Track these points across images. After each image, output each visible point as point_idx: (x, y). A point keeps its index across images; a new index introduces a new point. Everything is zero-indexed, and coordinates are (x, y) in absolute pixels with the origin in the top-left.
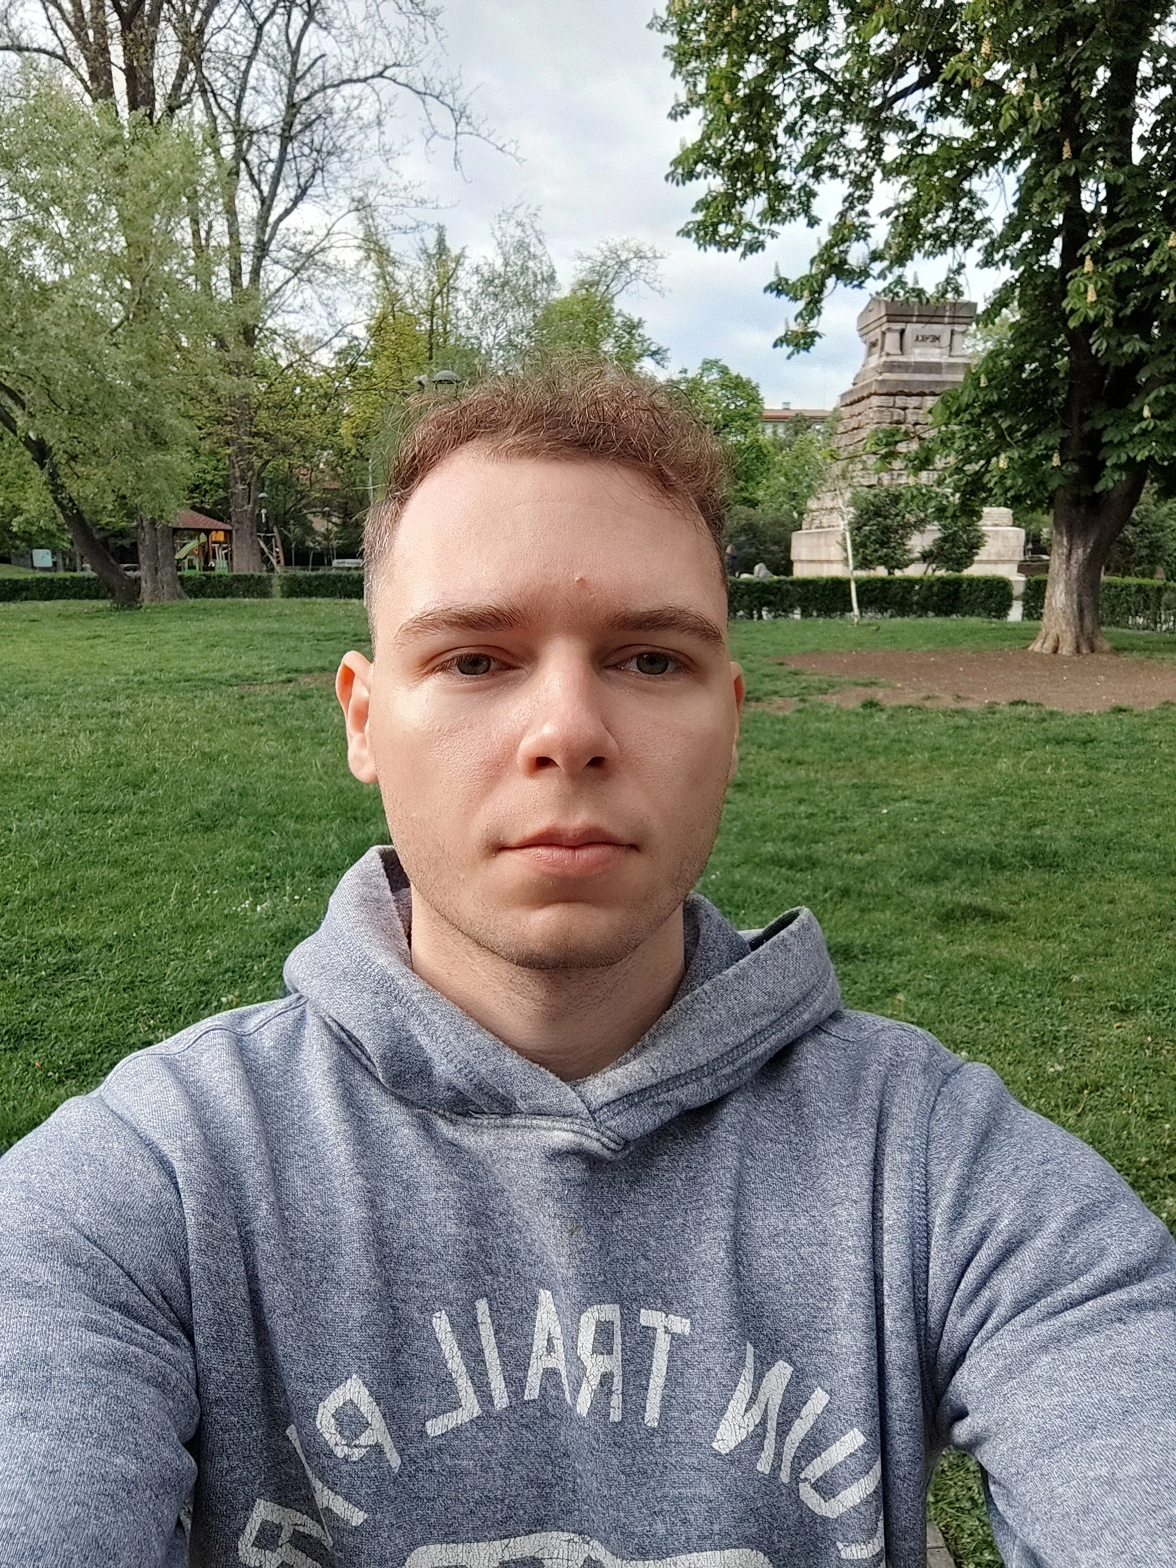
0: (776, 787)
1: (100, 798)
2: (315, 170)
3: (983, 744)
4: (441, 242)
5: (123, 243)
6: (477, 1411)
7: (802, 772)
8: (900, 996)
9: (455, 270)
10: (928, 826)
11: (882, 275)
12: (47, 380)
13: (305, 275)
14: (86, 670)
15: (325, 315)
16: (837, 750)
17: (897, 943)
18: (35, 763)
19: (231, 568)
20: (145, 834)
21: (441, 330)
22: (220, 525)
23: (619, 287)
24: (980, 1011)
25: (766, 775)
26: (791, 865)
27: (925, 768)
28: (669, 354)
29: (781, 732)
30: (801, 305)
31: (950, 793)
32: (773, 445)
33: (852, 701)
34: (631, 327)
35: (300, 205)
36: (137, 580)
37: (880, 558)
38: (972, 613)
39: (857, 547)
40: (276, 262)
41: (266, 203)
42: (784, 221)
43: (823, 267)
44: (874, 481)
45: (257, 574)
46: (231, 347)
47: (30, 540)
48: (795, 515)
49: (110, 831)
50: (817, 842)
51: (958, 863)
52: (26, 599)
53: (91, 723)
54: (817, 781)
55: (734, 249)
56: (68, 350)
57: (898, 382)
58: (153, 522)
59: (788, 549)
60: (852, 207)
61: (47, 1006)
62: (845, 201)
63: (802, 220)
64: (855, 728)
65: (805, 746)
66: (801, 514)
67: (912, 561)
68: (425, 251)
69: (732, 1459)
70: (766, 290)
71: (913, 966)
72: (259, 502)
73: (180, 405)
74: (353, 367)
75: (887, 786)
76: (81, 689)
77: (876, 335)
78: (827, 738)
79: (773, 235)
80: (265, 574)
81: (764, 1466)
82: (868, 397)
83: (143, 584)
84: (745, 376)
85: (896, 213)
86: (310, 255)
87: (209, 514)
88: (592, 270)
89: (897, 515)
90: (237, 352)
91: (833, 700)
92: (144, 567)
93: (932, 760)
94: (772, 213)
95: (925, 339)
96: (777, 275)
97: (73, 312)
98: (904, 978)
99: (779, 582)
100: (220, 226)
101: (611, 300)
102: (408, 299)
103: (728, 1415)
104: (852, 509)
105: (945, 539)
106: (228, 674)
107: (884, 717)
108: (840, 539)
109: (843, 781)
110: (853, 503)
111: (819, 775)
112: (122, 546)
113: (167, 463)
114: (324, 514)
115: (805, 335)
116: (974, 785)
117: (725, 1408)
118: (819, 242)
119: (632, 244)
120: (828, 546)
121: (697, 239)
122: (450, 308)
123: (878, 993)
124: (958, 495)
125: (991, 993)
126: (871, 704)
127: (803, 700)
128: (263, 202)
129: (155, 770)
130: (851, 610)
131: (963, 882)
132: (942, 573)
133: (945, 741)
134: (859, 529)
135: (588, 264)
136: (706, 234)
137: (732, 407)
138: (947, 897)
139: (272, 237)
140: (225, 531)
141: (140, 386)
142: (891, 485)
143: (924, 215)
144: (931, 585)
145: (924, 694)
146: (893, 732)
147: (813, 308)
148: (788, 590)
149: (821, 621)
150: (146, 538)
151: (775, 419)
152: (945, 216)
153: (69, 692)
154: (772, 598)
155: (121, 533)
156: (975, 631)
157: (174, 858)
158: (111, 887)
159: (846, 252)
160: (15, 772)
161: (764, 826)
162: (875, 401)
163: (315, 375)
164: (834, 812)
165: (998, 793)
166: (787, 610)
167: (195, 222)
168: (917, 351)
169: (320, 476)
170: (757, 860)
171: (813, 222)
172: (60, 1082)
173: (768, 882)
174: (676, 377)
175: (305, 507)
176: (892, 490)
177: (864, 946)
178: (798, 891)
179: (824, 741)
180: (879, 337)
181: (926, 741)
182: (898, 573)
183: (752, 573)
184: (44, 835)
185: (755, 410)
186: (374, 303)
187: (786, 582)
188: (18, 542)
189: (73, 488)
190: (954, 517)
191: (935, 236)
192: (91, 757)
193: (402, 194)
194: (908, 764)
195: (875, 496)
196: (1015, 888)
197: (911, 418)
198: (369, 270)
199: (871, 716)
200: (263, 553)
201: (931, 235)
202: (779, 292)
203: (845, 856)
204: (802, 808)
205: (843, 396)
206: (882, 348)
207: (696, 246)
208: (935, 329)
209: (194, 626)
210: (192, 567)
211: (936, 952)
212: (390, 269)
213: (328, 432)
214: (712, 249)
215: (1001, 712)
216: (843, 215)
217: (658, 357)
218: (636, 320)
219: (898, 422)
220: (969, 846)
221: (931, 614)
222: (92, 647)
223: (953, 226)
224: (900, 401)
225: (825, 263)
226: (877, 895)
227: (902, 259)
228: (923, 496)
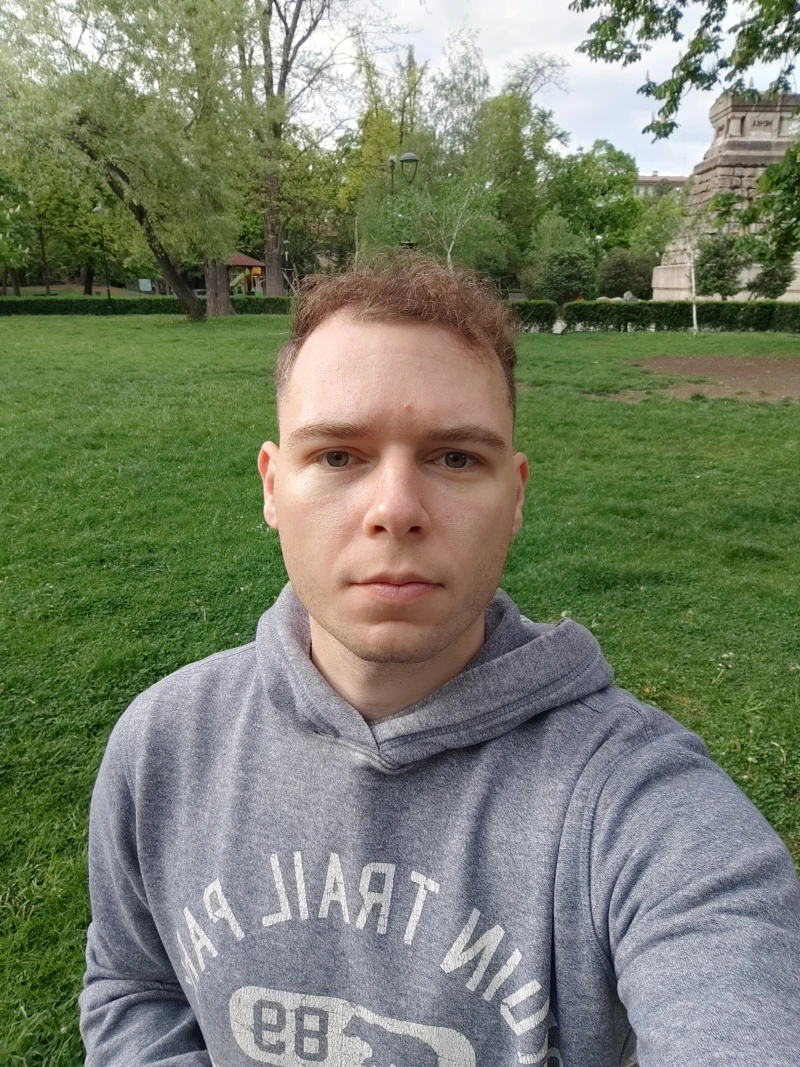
0: (621, 457)
1: (174, 452)
2: (323, 7)
3: (776, 429)
4: (411, 58)
5: (193, 65)
6: (289, 917)
7: (641, 447)
8: (690, 611)
9: (420, 78)
10: (726, 488)
11: (729, 77)
12: (143, 163)
13: (315, 85)
14: (170, 363)
15: (328, 114)
16: (669, 431)
17: (694, 573)
18: (135, 426)
19: (265, 293)
20: (200, 476)
21: (409, 121)
22: (257, 262)
23: (536, 88)
24: (747, 623)
25: (615, 448)
26: (625, 514)
27: (732, 446)
28: (570, 136)
29: (630, 417)
30: (664, 102)
31: (748, 464)
32: (644, 202)
33: (684, 394)
34: (544, 117)
35: (313, 33)
36: (205, 301)
37: (717, 287)
38: (781, 329)
39: (700, 279)
40: (296, 76)
41: (290, 33)
42: (656, 36)
43: (682, 73)
44: (716, 230)
45: (281, 297)
46: (266, 139)
47: (137, 273)
48: (657, 254)
49: (179, 474)
50: (646, 498)
51: (746, 517)
52: (135, 313)
53: (171, 400)
54: (651, 453)
55: (617, 60)
56: (156, 142)
57: (737, 157)
58: (214, 262)
59: (650, 279)
60: (707, 25)
61: (135, 587)
62: (702, 20)
63: (670, 36)
64: (684, 415)
65: (646, 427)
66: (661, 253)
67: (741, 290)
68: (399, 65)
69: (451, 977)
70: (638, 92)
71: (704, 589)
72: (284, 247)
73: (231, 180)
74: (347, 150)
75: (702, 458)
76: (166, 377)
77: (723, 121)
78: (663, 421)
79: (647, 48)
80: (286, 298)
81: (471, 985)
82: (715, 168)
83: (208, 304)
84: (625, 152)
85: (741, 29)
86: (319, 71)
87: (252, 255)
88: (517, 76)
89: (731, 256)
90: (269, 142)
91: (671, 393)
92: (209, 293)
93: (738, 439)
94: (647, 31)
95: (760, 124)
96: (648, 80)
97: (159, 116)
98: (695, 598)
99: (640, 304)
100: (258, 51)
101: (530, 98)
102: (387, 100)
103: (452, 950)
104: (697, 251)
105: (765, 274)
106: (258, 368)
107: (707, 406)
108: (688, 273)
109: (670, 454)
110: (700, 246)
111: (654, 449)
112: (197, 278)
113: (222, 221)
114: (327, 255)
115: (665, 125)
116: (766, 460)
117: (451, 946)
118: (680, 55)
119: (547, 56)
120: (679, 277)
121: (590, 54)
122: (416, 106)
123: (676, 607)
124: (775, 243)
125: (757, 612)
126: (698, 397)
127: (649, 393)
128: (287, 32)
129: (209, 433)
130: (692, 325)
131: (748, 531)
132: (762, 299)
133: (749, 426)
134: (702, 265)
135: (514, 72)
136: (597, 49)
137: (616, 174)
138: (734, 542)
139: (293, 59)
140: (262, 267)
141: (204, 167)
142: (728, 233)
143: (764, 28)
144: (752, 309)
145: (738, 390)
146: (711, 418)
147: (673, 106)
148: (647, 311)
149: (669, 333)
150: (210, 272)
151: (647, 183)
152: (782, 27)
153: (159, 378)
154: (635, 316)
155: (196, 268)
156: (781, 344)
157: (218, 493)
158: (178, 510)
159: (700, 61)
160: (122, 432)
161: (609, 486)
162: (720, 171)
163: (320, 157)
164: (661, 476)
165: (783, 466)
166: (646, 325)
167: (242, 49)
168: (753, 133)
169: (325, 228)
170: (601, 509)
171: (677, 37)
172: (139, 637)
173: (608, 526)
174: (575, 153)
175: (314, 249)
176: (729, 237)
177: (670, 574)
178: (628, 533)
179: (660, 424)
180: (725, 123)
181: (735, 425)
182: (729, 299)
183: (622, 297)
184: (138, 475)
185: (631, 177)
186: (363, 102)
187: (645, 305)
188: (129, 274)
189: (163, 239)
190: (771, 260)
191: (772, 44)
192: (170, 424)
193: (383, 23)
194: (720, 442)
195: (716, 242)
196: (785, 536)
197: (746, 184)
198: (361, 80)
199: (697, 406)
200: (286, 282)
201: (769, 44)
202: (649, 93)
203: (665, 509)
204: (638, 473)
205: (696, 167)
206: (727, 132)
207: (589, 58)
208: (769, 116)
209: (239, 334)
210: (240, 292)
211: (720, 581)
212: (375, 78)
213: (330, 197)
214: (601, 61)
215: (793, 405)
216: (700, 32)
217: (562, 138)
218: (548, 112)
219: (736, 187)
220: (756, 504)
221: (751, 329)
222: (174, 347)
223: (787, 35)
224: (738, 171)
225: (684, 70)
226: (684, 538)
227: (743, 64)
228: (749, 243)
